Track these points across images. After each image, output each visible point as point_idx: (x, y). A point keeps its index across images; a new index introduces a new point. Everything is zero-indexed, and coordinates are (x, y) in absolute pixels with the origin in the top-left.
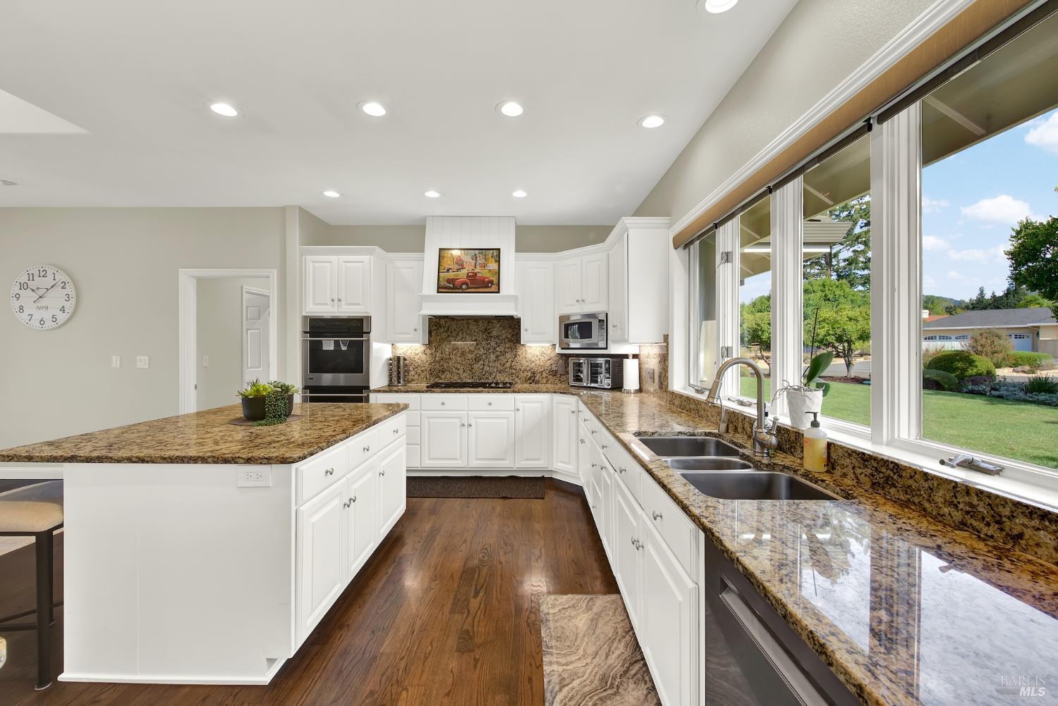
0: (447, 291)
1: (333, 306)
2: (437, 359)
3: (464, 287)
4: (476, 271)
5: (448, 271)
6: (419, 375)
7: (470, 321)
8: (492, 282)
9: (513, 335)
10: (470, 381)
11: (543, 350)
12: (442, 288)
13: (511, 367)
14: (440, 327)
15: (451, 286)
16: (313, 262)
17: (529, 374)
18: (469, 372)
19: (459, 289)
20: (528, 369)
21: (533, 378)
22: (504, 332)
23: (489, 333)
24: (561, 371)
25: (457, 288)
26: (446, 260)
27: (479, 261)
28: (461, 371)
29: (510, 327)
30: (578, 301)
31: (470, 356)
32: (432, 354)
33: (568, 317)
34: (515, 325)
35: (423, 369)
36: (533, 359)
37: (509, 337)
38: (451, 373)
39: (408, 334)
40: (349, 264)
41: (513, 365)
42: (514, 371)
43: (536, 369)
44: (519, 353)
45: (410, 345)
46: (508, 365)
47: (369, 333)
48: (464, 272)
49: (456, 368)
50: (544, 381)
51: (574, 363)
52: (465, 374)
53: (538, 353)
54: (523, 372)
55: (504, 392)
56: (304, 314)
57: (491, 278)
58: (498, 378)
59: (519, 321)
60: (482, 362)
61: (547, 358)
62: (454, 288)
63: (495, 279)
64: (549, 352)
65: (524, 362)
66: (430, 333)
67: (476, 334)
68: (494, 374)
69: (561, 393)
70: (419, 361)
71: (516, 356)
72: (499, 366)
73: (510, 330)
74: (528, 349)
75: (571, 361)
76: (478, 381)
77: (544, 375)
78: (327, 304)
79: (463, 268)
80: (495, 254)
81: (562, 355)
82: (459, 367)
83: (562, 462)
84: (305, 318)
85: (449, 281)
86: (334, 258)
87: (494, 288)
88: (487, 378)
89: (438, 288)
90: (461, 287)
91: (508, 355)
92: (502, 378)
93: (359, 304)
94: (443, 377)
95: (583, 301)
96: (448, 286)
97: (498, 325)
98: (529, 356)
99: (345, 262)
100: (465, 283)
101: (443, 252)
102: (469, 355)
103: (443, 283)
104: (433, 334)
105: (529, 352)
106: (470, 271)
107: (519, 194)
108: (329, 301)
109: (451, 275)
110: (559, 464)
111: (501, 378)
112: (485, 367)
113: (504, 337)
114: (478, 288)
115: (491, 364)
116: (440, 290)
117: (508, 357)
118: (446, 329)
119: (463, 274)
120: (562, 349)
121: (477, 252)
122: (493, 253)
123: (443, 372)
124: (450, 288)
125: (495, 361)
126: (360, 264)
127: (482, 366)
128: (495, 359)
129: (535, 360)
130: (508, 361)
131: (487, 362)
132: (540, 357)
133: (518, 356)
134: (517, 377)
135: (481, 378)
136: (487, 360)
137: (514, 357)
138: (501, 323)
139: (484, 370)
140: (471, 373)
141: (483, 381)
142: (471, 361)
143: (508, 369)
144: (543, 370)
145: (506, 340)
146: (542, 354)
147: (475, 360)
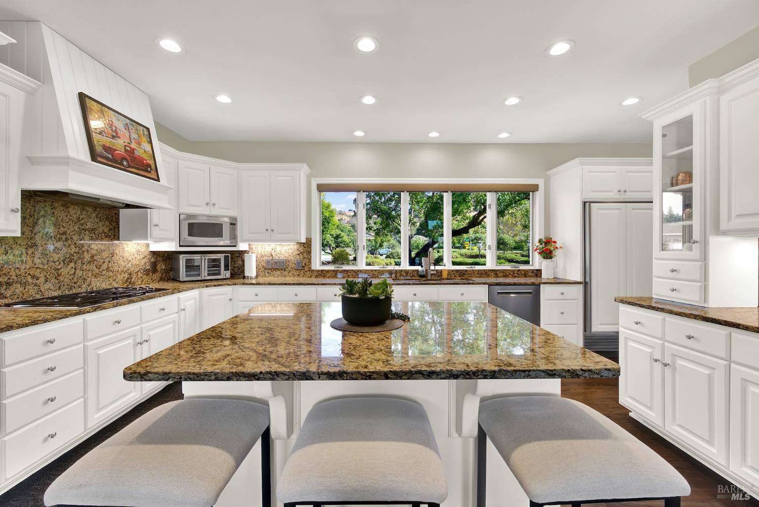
4: (132, 146)
9: (110, 230)
10: (56, 294)
11: (138, 247)
12: (98, 157)
13: (108, 269)
15: (110, 156)
17: (126, 276)
18: (54, 280)
19: (120, 164)
20: (125, 269)
21: (129, 280)
22: (100, 224)
23: (82, 225)
25: (116, 162)
27: (132, 135)
29: (107, 218)
30: (207, 204)
34: (112, 217)
36: (129, 259)
37: (106, 230)
41: (110, 266)
42: (111, 274)
43: (133, 269)
44: (117, 251)
46: (105, 266)
48: (120, 142)
49: (33, 277)
50: (139, 282)
52: (48, 285)
53: (134, 251)
54: (120, 274)
58: (93, 284)
60: (72, 265)
61: (142, 257)
62: (113, 160)
63: (152, 164)
64: (144, 249)
65: (121, 262)
68: (89, 280)
71: (113, 254)
72: (95, 268)
73: (107, 223)
74: (125, 246)
76: (67, 292)
79: (118, 137)
80: (145, 132)
87: (154, 175)
89: (91, 152)
92: (98, 284)
94: (8, 293)
95: (213, 204)
97: (94, 215)
98: (126, 255)
102: (54, 255)
105: (126, 249)
106: (127, 144)
109: (106, 141)
111: (96, 283)
112: (78, 271)
113: (100, 230)
114: (140, 169)
115: (85, 267)
117: (105, 257)
119: (119, 146)
120: (180, 246)
121: (127, 121)
122: (143, 130)
123: (9, 285)
124: (107, 158)
125: (90, 262)
127: (74, 271)
128: (89, 259)
129: (131, 260)
130: (104, 262)
131: (80, 265)
132: (136, 256)
133: (115, 255)
134: (114, 281)
135: (71, 289)
136: (80, 261)
137: (111, 256)
138: (98, 212)
139: (76, 276)
140: (57, 281)
141: (74, 291)
142: (57, 263)
143: (105, 272)
144: (138, 270)
145: (103, 235)
146: (138, 251)
147: (64, 262)
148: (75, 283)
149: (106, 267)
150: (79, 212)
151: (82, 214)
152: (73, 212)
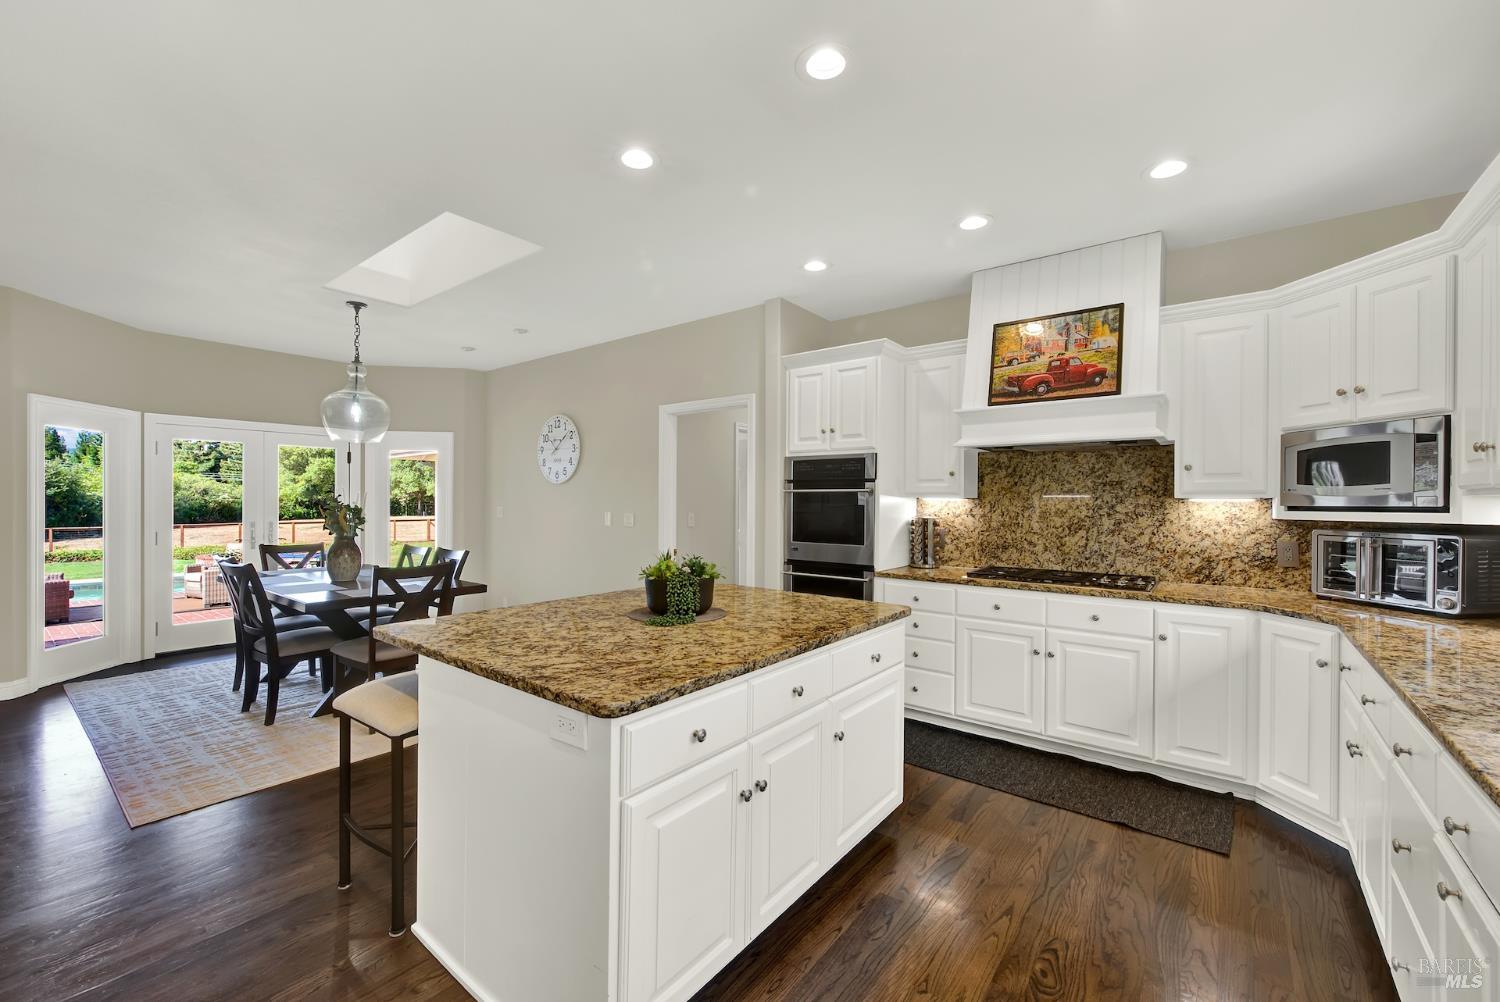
0: (1004, 400)
1: (824, 440)
2: (994, 524)
3: (1041, 389)
4: (1067, 355)
5: (1010, 363)
6: (961, 552)
7: (1059, 455)
8: (1102, 374)
9: (1156, 481)
10: (1058, 568)
11: (1235, 510)
12: (997, 396)
13: (1150, 546)
14: (1000, 467)
15: (1016, 389)
16: (798, 377)
17: (1197, 562)
18: (1055, 551)
19: (1031, 394)
20: (1193, 550)
21: (1206, 572)
22: (1133, 473)
23: (1099, 477)
24: (1286, 557)
25: (1025, 393)
26: (1006, 343)
27: (1075, 336)
28: (1039, 548)
29: (1149, 463)
30: (1341, 393)
31: (1058, 521)
32: (984, 516)
33: (1310, 434)
34: (1160, 458)
35: (968, 541)
36: (1205, 531)
37: (1146, 483)
38: (1021, 551)
39: (941, 480)
40: (845, 374)
41: (1155, 540)
42: (1157, 554)
43: (1218, 552)
44: (1172, 516)
45: (945, 500)
46: (1145, 540)
47: (873, 480)
48: (1044, 360)
49: (1030, 543)
50: (1238, 579)
51: (1327, 544)
52: (1048, 555)
53: (1221, 518)
54: (1181, 557)
55: (1129, 598)
56: (787, 455)
57: (1100, 366)
58: (1118, 566)
59: (1168, 450)
60: (1082, 533)
61: (1244, 530)
62: (1022, 393)
63: (1110, 369)
64: (1254, 514)
65: (1184, 536)
66: (981, 479)
67: (1071, 479)
68: (1110, 558)
69: (1284, 613)
70: (962, 528)
71: (1162, 523)
72: (1122, 541)
73: (1150, 470)
74: (1193, 508)
75: (1317, 539)
76: (1074, 569)
77: (1238, 565)
78: (815, 438)
79: (1040, 353)
80: (1111, 316)
81: (1290, 524)
82: (1035, 539)
83: (1281, 774)
84: (787, 460)
85: (1010, 382)
86: (826, 368)
87: (1106, 386)
88: (1094, 565)
89: (991, 396)
90: (1035, 391)
91: (1144, 522)
92: (1129, 567)
93: (859, 435)
94: (1004, 557)
95: (1359, 391)
96: (1010, 391)
97: (1121, 460)
98: (1197, 524)
99: (840, 371)
100: (1042, 382)
101: (999, 329)
102: (1056, 519)
103: (998, 387)
104: (987, 480)
105: (1197, 514)
106: (1055, 358)
107: (1169, 168)
108: (819, 434)
109: (1015, 370)
110: (1275, 778)
111: (1124, 565)
112: (1091, 543)
113: (1134, 483)
114: (1071, 388)
115: (1103, 538)
116: (993, 400)
117: (1144, 525)
118: (1010, 471)
119: (1040, 366)
120: (1291, 508)
121: (1070, 319)
122: (1105, 316)
123: (1005, 548)
124: (1012, 394)
125: (1113, 532)
126: (860, 372)
127: (1084, 541)
128: (1112, 527)
129: (1212, 533)
130: (1142, 534)
131: (1095, 534)
132: (1228, 527)
133: (1167, 523)
134: (1166, 567)
135: (1080, 565)
136: (1095, 529)
137: (1158, 524)
138: (1128, 455)
139: (1088, 549)
140: (1059, 552)
141: (1086, 570)
142: (1060, 530)
143: (1144, 549)
144: (1234, 555)
145: (1140, 490)
146: (1232, 520)
147: (1069, 529)
148: (1087, 559)
149: (1147, 541)
150: (1093, 460)
151: (1098, 463)
152: (1084, 461)
